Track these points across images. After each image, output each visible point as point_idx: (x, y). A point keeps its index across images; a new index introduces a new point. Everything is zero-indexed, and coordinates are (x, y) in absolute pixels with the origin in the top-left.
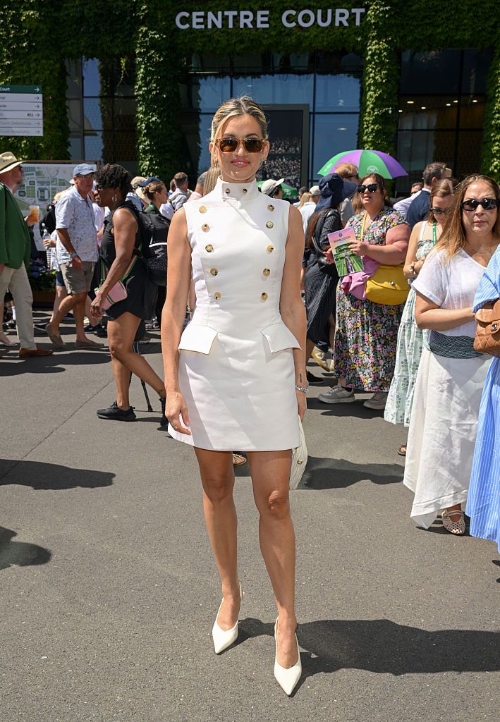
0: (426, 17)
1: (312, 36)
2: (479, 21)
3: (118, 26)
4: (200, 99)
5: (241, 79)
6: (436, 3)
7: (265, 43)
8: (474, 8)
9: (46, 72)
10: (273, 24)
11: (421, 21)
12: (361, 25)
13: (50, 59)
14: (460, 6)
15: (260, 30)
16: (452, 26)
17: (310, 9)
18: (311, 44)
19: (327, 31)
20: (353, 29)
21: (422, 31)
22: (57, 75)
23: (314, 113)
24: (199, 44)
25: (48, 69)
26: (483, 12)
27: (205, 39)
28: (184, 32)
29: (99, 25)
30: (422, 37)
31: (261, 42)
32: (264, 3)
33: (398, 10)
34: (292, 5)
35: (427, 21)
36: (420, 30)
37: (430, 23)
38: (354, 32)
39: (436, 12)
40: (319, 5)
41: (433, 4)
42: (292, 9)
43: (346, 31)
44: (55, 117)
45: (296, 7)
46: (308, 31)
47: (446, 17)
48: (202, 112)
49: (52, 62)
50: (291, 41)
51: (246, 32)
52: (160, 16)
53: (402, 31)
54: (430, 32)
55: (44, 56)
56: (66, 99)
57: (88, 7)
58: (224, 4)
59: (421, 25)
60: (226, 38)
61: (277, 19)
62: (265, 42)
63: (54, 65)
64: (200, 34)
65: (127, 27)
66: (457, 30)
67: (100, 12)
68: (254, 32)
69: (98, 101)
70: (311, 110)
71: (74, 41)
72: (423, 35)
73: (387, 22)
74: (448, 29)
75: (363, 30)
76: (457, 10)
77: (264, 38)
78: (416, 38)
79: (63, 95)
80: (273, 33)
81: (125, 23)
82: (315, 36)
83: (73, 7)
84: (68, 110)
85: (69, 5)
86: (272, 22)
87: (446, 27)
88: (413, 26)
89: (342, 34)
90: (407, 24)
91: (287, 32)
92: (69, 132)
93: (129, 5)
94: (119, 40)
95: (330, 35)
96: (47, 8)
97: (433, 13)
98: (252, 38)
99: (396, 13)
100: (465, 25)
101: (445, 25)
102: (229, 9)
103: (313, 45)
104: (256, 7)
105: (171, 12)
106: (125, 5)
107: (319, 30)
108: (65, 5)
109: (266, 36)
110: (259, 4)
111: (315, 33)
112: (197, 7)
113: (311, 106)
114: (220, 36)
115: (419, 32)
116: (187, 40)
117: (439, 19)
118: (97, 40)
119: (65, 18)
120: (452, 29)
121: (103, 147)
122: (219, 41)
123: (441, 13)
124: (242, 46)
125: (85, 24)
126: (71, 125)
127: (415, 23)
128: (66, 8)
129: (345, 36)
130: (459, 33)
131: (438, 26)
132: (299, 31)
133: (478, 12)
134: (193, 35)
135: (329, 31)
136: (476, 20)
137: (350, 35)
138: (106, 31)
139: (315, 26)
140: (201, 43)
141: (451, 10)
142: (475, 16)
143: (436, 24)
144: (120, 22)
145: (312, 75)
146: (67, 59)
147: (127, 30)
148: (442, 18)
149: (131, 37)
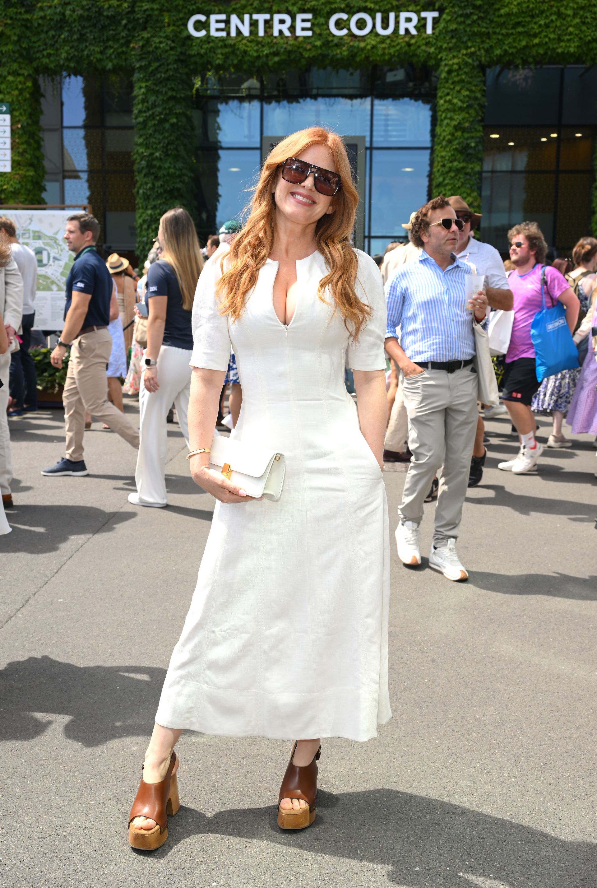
0: (518, 24)
1: (369, 47)
2: (588, 28)
3: (111, 32)
4: (219, 129)
5: (274, 104)
6: (531, 6)
7: (307, 56)
8: (581, 13)
9: (13, 92)
10: (318, 31)
11: (513, 28)
12: (433, 34)
13: (19, 75)
14: (562, 9)
15: (300, 39)
16: (552, 36)
17: (365, 12)
18: (367, 58)
19: (388, 41)
20: (423, 39)
21: (514, 41)
22: (28, 96)
23: (371, 148)
24: (220, 56)
25: (17, 88)
26: (592, 18)
27: (227, 50)
28: (198, 41)
29: (84, 31)
30: (514, 50)
31: (301, 53)
32: (305, 4)
33: (482, 15)
34: (343, 6)
35: (520, 29)
36: (510, 40)
37: (525, 32)
38: (424, 42)
39: (533, 17)
40: (377, 7)
41: (528, 7)
42: (342, 11)
43: (413, 41)
44: (25, 151)
45: (347, 9)
46: (364, 41)
47: (545, 24)
48: (224, 145)
49: (21, 79)
50: (341, 53)
51: (282, 41)
52: (167, 20)
53: (488, 41)
54: (524, 43)
55: (11, 71)
56: (40, 129)
57: (70, 7)
58: (252, 5)
59: (512, 34)
60: (255, 48)
61: (322, 24)
62: (306, 54)
63: (25, 83)
64: (220, 44)
65: (123, 34)
66: (559, 40)
67: (86, 14)
68: (291, 42)
69: (82, 132)
70: (368, 145)
71: (52, 52)
72: (515, 47)
73: (468, 29)
74: (547, 40)
75: (436, 39)
76: (559, 14)
77: (305, 49)
78: (506, 50)
79: (36, 123)
80: (318, 43)
81: (120, 28)
82: (374, 47)
83: (50, 7)
84: (42, 143)
85: (45, 4)
86: (316, 29)
87: (546, 36)
88: (503, 34)
89: (409, 45)
90: (495, 33)
91: (336, 41)
92: (44, 172)
93: (126, 5)
94: (112, 50)
95: (394, 46)
96: (16, 8)
97: (528, 19)
98: (289, 48)
99: (480, 18)
100: (571, 33)
101: (544, 34)
102: (259, 12)
103: (371, 59)
104: (295, 9)
105: (181, 15)
106: (120, 5)
107: (378, 40)
108: (39, 5)
109: (309, 47)
110: (299, 5)
111: (373, 43)
112: (217, 9)
113: (368, 139)
114: (247, 46)
115: (510, 43)
116: (202, 51)
117: (536, 27)
118: (83, 51)
119: (40, 21)
120: (554, 39)
121: (88, 193)
122: (245, 52)
123: (537, 19)
124: (276, 59)
125: (66, 29)
126: (46, 164)
127: (504, 31)
128: (41, 9)
129: (412, 48)
130: (563, 44)
131: (535, 36)
132: (351, 40)
133: (587, 17)
134: (211, 45)
135: (392, 41)
136: (584, 28)
137: (419, 47)
138: (94, 38)
139: (373, 34)
140: (222, 54)
141: (551, 15)
142: (584, 23)
143: (532, 33)
144: (114, 28)
145: (369, 100)
146: (41, 75)
147: (123, 37)
148: (540, 26)
149: (128, 47)
